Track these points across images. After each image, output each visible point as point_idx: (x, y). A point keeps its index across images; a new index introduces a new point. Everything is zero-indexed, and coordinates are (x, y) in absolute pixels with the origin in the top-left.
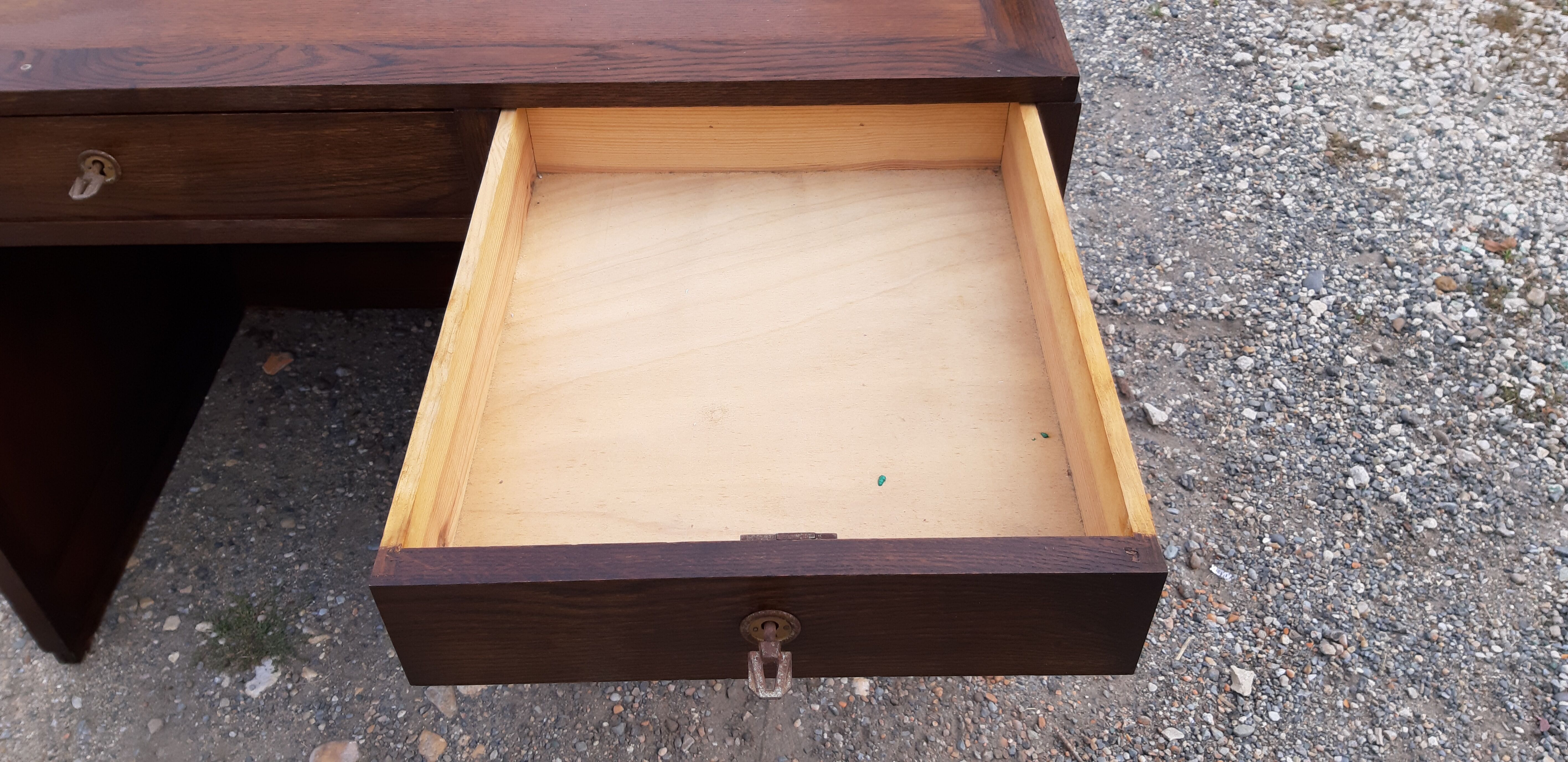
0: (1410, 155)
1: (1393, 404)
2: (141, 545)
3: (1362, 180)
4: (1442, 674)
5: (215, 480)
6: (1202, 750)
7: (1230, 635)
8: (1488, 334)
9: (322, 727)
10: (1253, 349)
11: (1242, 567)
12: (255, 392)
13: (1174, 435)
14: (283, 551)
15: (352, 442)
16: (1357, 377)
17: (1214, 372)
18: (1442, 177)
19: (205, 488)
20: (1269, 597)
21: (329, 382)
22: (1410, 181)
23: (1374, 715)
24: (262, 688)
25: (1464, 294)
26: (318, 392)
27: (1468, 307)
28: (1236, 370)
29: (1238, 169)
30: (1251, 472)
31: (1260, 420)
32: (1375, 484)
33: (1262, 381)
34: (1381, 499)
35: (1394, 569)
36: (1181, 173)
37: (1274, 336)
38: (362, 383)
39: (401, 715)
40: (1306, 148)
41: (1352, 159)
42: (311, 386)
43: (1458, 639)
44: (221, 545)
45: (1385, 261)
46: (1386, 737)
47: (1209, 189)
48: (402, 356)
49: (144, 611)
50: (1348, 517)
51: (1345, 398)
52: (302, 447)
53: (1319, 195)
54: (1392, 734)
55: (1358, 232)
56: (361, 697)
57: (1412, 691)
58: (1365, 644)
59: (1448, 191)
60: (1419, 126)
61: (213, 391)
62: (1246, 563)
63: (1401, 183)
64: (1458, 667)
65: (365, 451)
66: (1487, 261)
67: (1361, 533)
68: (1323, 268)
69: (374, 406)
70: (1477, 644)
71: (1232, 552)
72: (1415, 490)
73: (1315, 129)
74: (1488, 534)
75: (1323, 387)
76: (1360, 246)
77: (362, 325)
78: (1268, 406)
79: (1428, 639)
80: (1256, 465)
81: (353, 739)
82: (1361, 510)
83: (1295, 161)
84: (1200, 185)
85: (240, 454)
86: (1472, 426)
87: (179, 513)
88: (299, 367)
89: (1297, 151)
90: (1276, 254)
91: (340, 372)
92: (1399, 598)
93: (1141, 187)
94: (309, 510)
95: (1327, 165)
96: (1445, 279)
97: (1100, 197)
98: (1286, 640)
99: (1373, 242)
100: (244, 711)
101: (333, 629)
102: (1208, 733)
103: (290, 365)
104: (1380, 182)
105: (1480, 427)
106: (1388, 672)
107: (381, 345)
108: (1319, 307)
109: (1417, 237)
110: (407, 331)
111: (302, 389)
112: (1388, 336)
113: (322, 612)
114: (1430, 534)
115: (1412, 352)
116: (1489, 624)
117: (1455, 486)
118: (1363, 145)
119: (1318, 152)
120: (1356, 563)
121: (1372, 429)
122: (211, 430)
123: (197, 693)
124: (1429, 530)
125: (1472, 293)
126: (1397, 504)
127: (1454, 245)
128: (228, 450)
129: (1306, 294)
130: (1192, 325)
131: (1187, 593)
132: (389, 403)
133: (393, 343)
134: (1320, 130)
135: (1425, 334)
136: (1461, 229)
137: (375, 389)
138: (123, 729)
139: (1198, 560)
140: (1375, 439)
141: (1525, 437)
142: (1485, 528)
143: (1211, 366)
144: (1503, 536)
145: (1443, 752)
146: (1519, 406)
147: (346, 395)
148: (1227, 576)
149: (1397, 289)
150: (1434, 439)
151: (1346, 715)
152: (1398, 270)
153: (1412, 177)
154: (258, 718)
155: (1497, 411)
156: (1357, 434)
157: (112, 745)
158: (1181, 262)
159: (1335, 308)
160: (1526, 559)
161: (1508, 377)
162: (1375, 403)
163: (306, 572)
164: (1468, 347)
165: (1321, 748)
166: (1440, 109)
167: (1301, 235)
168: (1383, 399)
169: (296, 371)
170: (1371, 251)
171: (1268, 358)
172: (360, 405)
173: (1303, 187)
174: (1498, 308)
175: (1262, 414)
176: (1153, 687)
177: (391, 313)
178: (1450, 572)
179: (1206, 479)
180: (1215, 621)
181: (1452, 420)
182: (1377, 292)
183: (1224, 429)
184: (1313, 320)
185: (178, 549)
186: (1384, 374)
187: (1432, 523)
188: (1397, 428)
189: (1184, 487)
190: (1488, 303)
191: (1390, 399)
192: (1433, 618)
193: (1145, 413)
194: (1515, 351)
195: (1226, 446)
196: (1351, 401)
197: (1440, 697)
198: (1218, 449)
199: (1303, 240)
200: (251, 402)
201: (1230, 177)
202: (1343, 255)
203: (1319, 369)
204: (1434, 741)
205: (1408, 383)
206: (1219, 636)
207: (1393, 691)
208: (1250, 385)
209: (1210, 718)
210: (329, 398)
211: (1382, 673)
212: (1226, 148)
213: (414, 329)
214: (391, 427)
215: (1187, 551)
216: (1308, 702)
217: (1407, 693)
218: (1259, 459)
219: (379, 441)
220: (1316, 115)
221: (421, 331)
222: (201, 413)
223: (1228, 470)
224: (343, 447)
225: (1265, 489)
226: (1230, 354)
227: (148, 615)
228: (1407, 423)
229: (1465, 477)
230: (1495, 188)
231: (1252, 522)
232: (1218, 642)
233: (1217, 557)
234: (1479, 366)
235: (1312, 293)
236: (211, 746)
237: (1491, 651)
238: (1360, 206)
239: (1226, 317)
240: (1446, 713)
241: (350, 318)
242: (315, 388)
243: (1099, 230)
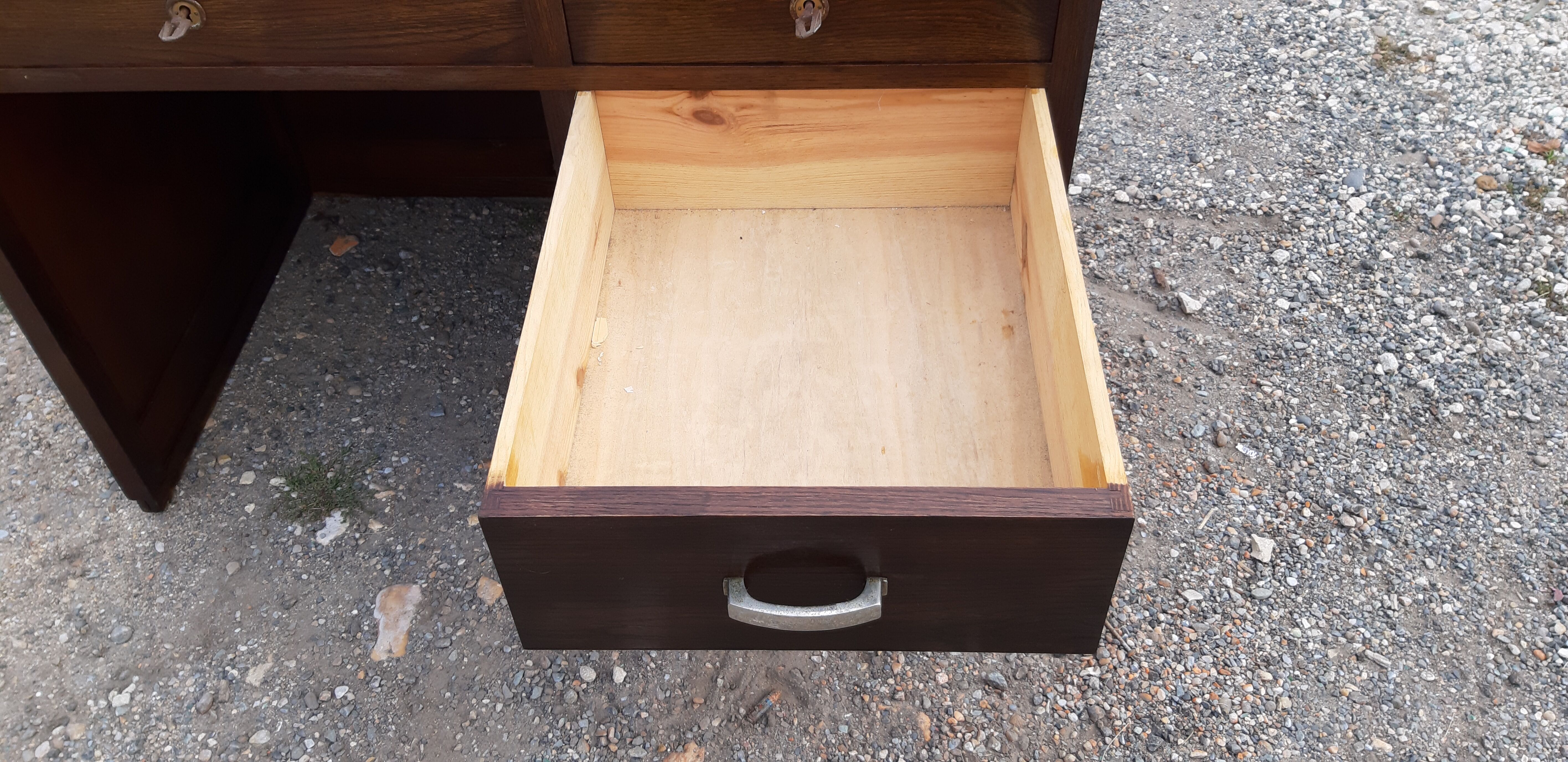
0: (1458, 59)
1: (1426, 297)
2: (218, 408)
3: (1409, 83)
4: (1460, 547)
5: (286, 351)
6: (1219, 610)
7: (1252, 508)
8: (1526, 231)
9: (387, 572)
10: (1289, 243)
11: (1268, 445)
12: (323, 272)
13: (1207, 322)
14: (351, 415)
15: (415, 319)
16: (1392, 271)
17: (1249, 266)
18: (1489, 81)
19: (277, 358)
20: (1292, 474)
21: (392, 264)
22: (1457, 84)
23: (1390, 583)
24: (332, 537)
25: (1504, 193)
26: (382, 273)
27: (1507, 206)
28: (1272, 262)
29: (1284, 71)
30: (1281, 358)
31: (1293, 309)
32: (1404, 370)
33: (1297, 273)
34: (1409, 385)
35: (1418, 449)
36: (1227, 74)
37: (1312, 231)
38: (424, 265)
39: (461, 562)
40: (1354, 51)
41: (1399, 62)
42: (375, 267)
43: (1478, 516)
44: (293, 409)
45: (1428, 161)
46: (1401, 602)
47: (1254, 90)
48: (461, 241)
49: (222, 467)
50: (1375, 401)
51: (1379, 290)
52: (367, 323)
53: (1365, 97)
54: (1407, 600)
55: (1402, 133)
56: (423, 546)
57: (1428, 561)
58: (1385, 518)
59: (1495, 95)
60: (1469, 31)
61: (283, 270)
62: (1271, 442)
63: (1448, 86)
64: (1477, 541)
65: (427, 327)
66: (1529, 162)
67: (1387, 416)
68: (1364, 167)
69: (435, 287)
70: (1496, 520)
71: (1258, 431)
72: (1443, 377)
73: (1364, 33)
74: (1513, 419)
75: (1358, 280)
76: (1403, 146)
77: (423, 212)
78: (1301, 297)
79: (1448, 515)
80: (1287, 351)
81: (416, 583)
82: (1388, 394)
83: (1342, 64)
84: (1245, 87)
85: (310, 328)
86: (1504, 318)
87: (253, 380)
88: (363, 250)
89: (1344, 54)
90: (1318, 153)
91: (402, 255)
92: (1422, 477)
93: (1186, 88)
94: (374, 379)
95: (1374, 68)
96: (1486, 179)
97: (1145, 97)
98: (1307, 512)
99: (1416, 143)
100: (315, 556)
101: (397, 486)
102: (1226, 595)
103: (356, 247)
104: (1427, 85)
105: (1512, 319)
106: (1406, 544)
107: (441, 230)
108: (1358, 204)
109: (1460, 139)
110: (466, 219)
111: (368, 270)
112: (1426, 232)
113: (387, 471)
114: (1456, 418)
115: (1448, 248)
116: (1510, 502)
117: (1483, 374)
118: (1411, 48)
119: (1366, 55)
120: (1381, 443)
121: (1404, 319)
122: (282, 306)
123: (272, 540)
124: (1455, 414)
125: (1512, 192)
126: (1425, 390)
127: (1497, 146)
128: (298, 324)
129: (1345, 192)
130: (1231, 220)
131: (1212, 469)
132: (448, 284)
133: (454, 230)
134: (1369, 33)
135: (1463, 230)
136: (1505, 131)
137: (436, 271)
138: (203, 571)
139: (1224, 438)
140: (1406, 329)
141: (1556, 329)
142: (1511, 413)
143: (1247, 259)
144: (1529, 421)
145: (1456, 618)
146: (1553, 300)
147: (408, 276)
148: (1253, 454)
149: (1437, 188)
150: (1465, 329)
151: (1363, 582)
152: (1439, 170)
153: (1459, 80)
154: (328, 563)
155: (1530, 304)
156: (1389, 323)
157: (193, 585)
158: (1222, 161)
159: (1374, 205)
160: (1550, 443)
161: (1543, 272)
162: (1409, 295)
163: (372, 435)
164: (1506, 244)
165: (1337, 611)
166: (1491, 15)
167: (1345, 135)
168: (1417, 291)
169: (361, 253)
170: (1414, 151)
171: (1304, 251)
172: (422, 285)
173: (1349, 89)
174: (1538, 206)
175: (1294, 305)
176: (1175, 553)
177: (451, 201)
178: (1473, 453)
179: (1236, 364)
180: (1238, 494)
181: (1484, 313)
182: (1418, 190)
183: (1256, 318)
184: (1351, 216)
185: (253, 412)
186: (1419, 269)
187: (1458, 408)
188: (1429, 319)
189: (1214, 371)
190: (1528, 202)
191: (1424, 292)
192: (1455, 496)
193: (1180, 302)
194: (1552, 248)
195: (1258, 333)
196: (1385, 294)
197: (1457, 567)
198: (1250, 337)
199: (1346, 140)
200: (319, 281)
201: (1275, 78)
202: (1386, 155)
203: (1355, 263)
204: (1448, 608)
205: (1443, 277)
206: (1242, 508)
207: (1410, 562)
208: (1285, 277)
209: (1229, 582)
210: (393, 279)
211: (1400, 544)
212: (1272, 51)
213: (473, 216)
214: (451, 306)
215: (1215, 430)
216: (1326, 570)
217: (1424, 562)
218: (1289, 346)
219: (440, 318)
220: (1366, 19)
221: (479, 218)
222: (272, 290)
223: (1258, 356)
224: (406, 323)
225: (1294, 374)
226: (1266, 248)
227: (226, 470)
228: (1439, 314)
229: (1494, 366)
230: (1542, 92)
231: (1279, 404)
232: (1240, 514)
233: (1243, 436)
234: (1515, 261)
235: (1352, 190)
236: (285, 586)
237: (1510, 526)
238: (1405, 107)
239: (1265, 213)
240: (1462, 582)
241: (412, 206)
242: (379, 269)
243: (1143, 129)
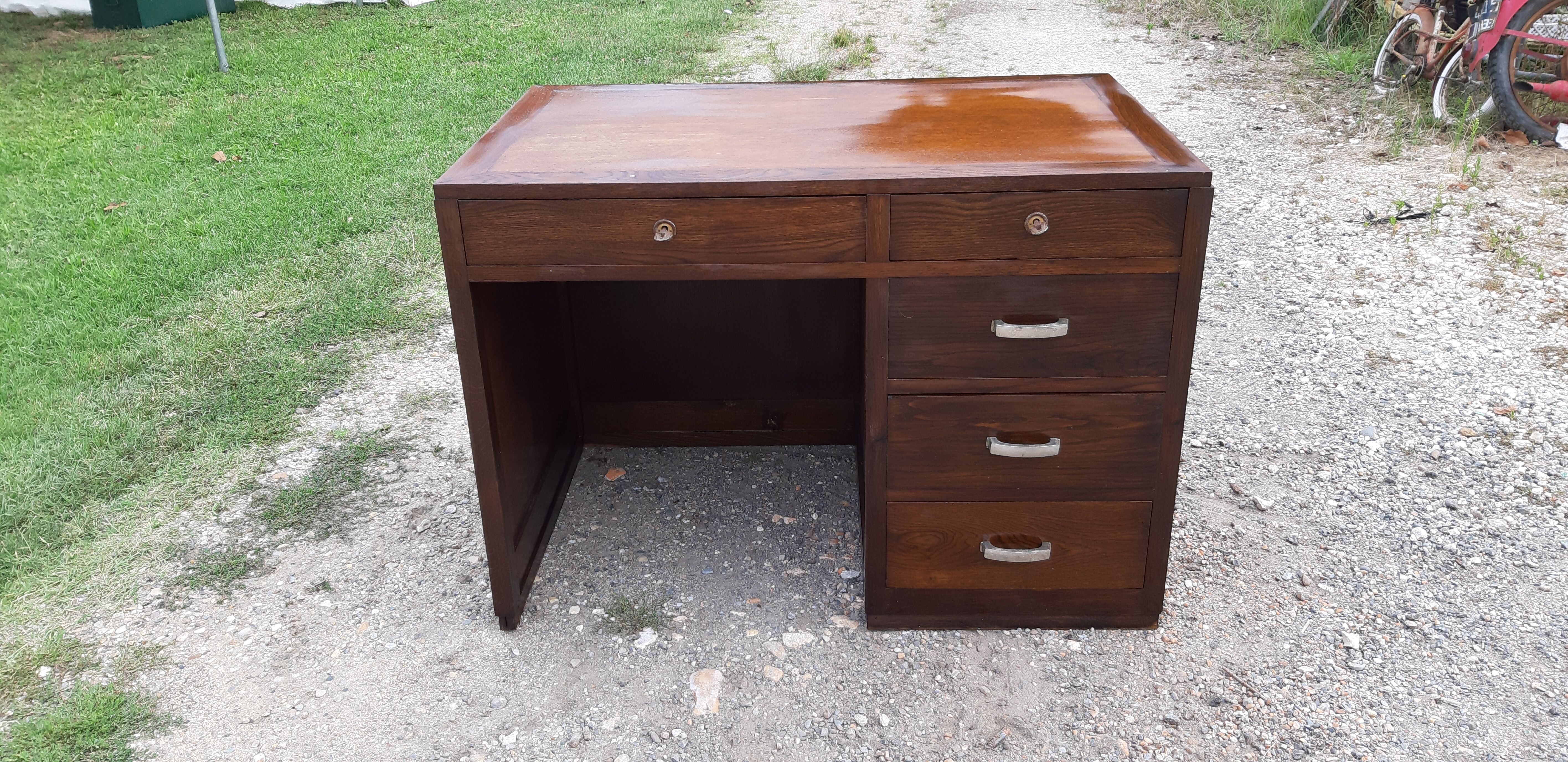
0: (1429, 362)
1: (1438, 499)
2: (541, 570)
3: (1395, 376)
4: (1497, 638)
5: (585, 536)
6: (1328, 677)
7: (1338, 620)
8: (1503, 459)
9: (694, 663)
10: (1329, 468)
11: (1341, 584)
12: (602, 491)
13: (1278, 515)
14: (643, 573)
15: (678, 517)
16: (1409, 484)
17: (1302, 482)
18: (1455, 374)
19: (579, 540)
20: (1363, 600)
21: (654, 485)
22: (1431, 377)
23: (1449, 659)
24: (647, 644)
25: (1482, 437)
26: (647, 491)
27: (1486, 445)
28: (1319, 480)
29: (1300, 371)
30: (1339, 533)
31: (1341, 506)
32: (1431, 539)
33: (1338, 485)
34: (1438, 549)
35: (1453, 584)
36: (1257, 374)
37: (1344, 462)
38: (677, 486)
39: (748, 657)
40: (1349, 359)
41: (1385, 364)
42: (642, 487)
43: (1505, 621)
44: (599, 570)
45: (1420, 421)
46: (1460, 669)
47: (1280, 382)
49: (553, 605)
50: (1414, 557)
51: (1402, 495)
52: (643, 520)
53: (1364, 385)
54: (1465, 669)
55: (1397, 406)
56: (717, 649)
57: (1476, 647)
58: (1438, 622)
59: (1461, 383)
60: (1434, 346)
61: (571, 489)
62: (1343, 582)
63: (1425, 377)
64: (1508, 635)
65: (688, 521)
66: (1496, 419)
67: (1425, 566)
68: (1374, 425)
69: (689, 498)
70: (1519, 623)
71: (1332, 575)
72: (1462, 543)
73: (1355, 349)
74: (1519, 566)
75: (1385, 489)
76: (1400, 413)
77: (669, 456)
78: (1345, 498)
79: (1483, 620)
80: (1342, 530)
81: (717, 669)
82: (1424, 553)
83: (1343, 366)
84: (1273, 380)
85: (599, 523)
86: (1499, 509)
87: (564, 554)
88: (630, 477)
89: (1343, 361)
90: (1337, 418)
91: (660, 479)
92: (1459, 600)
93: (1228, 381)
94: (656, 552)
95: (1367, 368)
96: (1467, 429)
97: (1198, 387)
98: (1379, 620)
99: (1409, 411)
100: (637, 655)
101: (689, 614)
102: (1331, 668)
103: (623, 476)
104: (1409, 377)
105: (1505, 510)
106: (1457, 637)
107: (685, 466)
108: (1374, 445)
109: (1442, 408)
110: (702, 459)
111: (636, 489)
112: (1429, 462)
113: (679, 605)
114: (1477, 567)
115: (1448, 470)
116: (1527, 612)
117: (1491, 541)
118: (1392, 356)
119: (1359, 361)
120: (1425, 581)
121: (1425, 511)
122: (575, 512)
123: (601, 647)
124: (1476, 564)
125: (1488, 437)
126: (1450, 551)
127: (1470, 412)
128: (590, 521)
129: (1363, 440)
130: (1281, 457)
131: (1303, 597)
132: (698, 497)
133: (694, 465)
134: (1358, 348)
135: (1456, 459)
136: (1474, 403)
137: (687, 489)
138: (553, 666)
139: (1307, 580)
140: (1427, 516)
141: (1539, 514)
142: (1516, 563)
143: (1299, 478)
144: (1531, 567)
145: (1503, 678)
146: (1533, 497)
147: (667, 492)
148: (1331, 589)
149: (1431, 437)
150: (1472, 516)
151: (1430, 660)
152: (1430, 426)
153: (1432, 374)
154: (647, 659)
155: (1516, 501)
156: (1414, 512)
157: (547, 674)
158: (1266, 423)
159: (1387, 446)
160: (1549, 578)
161: (1522, 482)
162: (1425, 498)
163: (662, 585)
164: (1490, 467)
165: (1415, 677)
166: (1449, 336)
167: (1354, 408)
168: (1431, 496)
169: (629, 479)
170: (1409, 416)
171: (1341, 473)
172: (678, 498)
173: (1351, 381)
174: (1509, 445)
175: (1340, 503)
176: (1287, 646)
177: (688, 449)
178: (1493, 585)
179: (1306, 538)
180: (1326, 612)
181: (1483, 507)
182: (1417, 438)
183: (1314, 512)
184: (1371, 453)
185: (568, 572)
186: (1429, 483)
187: (1477, 560)
188: (1444, 510)
189: (1291, 542)
190: (1501, 443)
191: (1436, 496)
192: (1486, 610)
193: (1255, 503)
194: (1525, 468)
195: (1318, 520)
196: (1407, 497)
197: (1497, 650)
198: (1313, 523)
199: (1356, 410)
200: (600, 496)
201: (1294, 375)
202: (1388, 418)
203: (1381, 479)
204: (1495, 673)
205: (1448, 488)
206: (1330, 620)
207: (1462, 647)
208: (1330, 488)
209: (1331, 661)
210: (655, 494)
211: (1452, 637)
212: (1288, 359)
213: (707, 458)
214: (703, 509)
215: (1299, 576)
216: (1401, 653)
217: (1472, 648)
218: (1343, 526)
219: (696, 517)
220: (1354, 340)
221: (712, 459)
223: (1322, 533)
224: (672, 520)
225: (1350, 543)
226: (1312, 472)
227: (556, 607)
228: (1451, 508)
229: (1498, 536)
230: (1497, 380)
231: (1344, 561)
232: (1331, 623)
233: (1321, 579)
234: (1499, 476)
235: (1368, 438)
236: (618, 673)
237: (1530, 625)
238: (1396, 390)
239: (1306, 452)
240: (1504, 658)
241: (659, 452)
242: (644, 488)
243: (1202, 406)
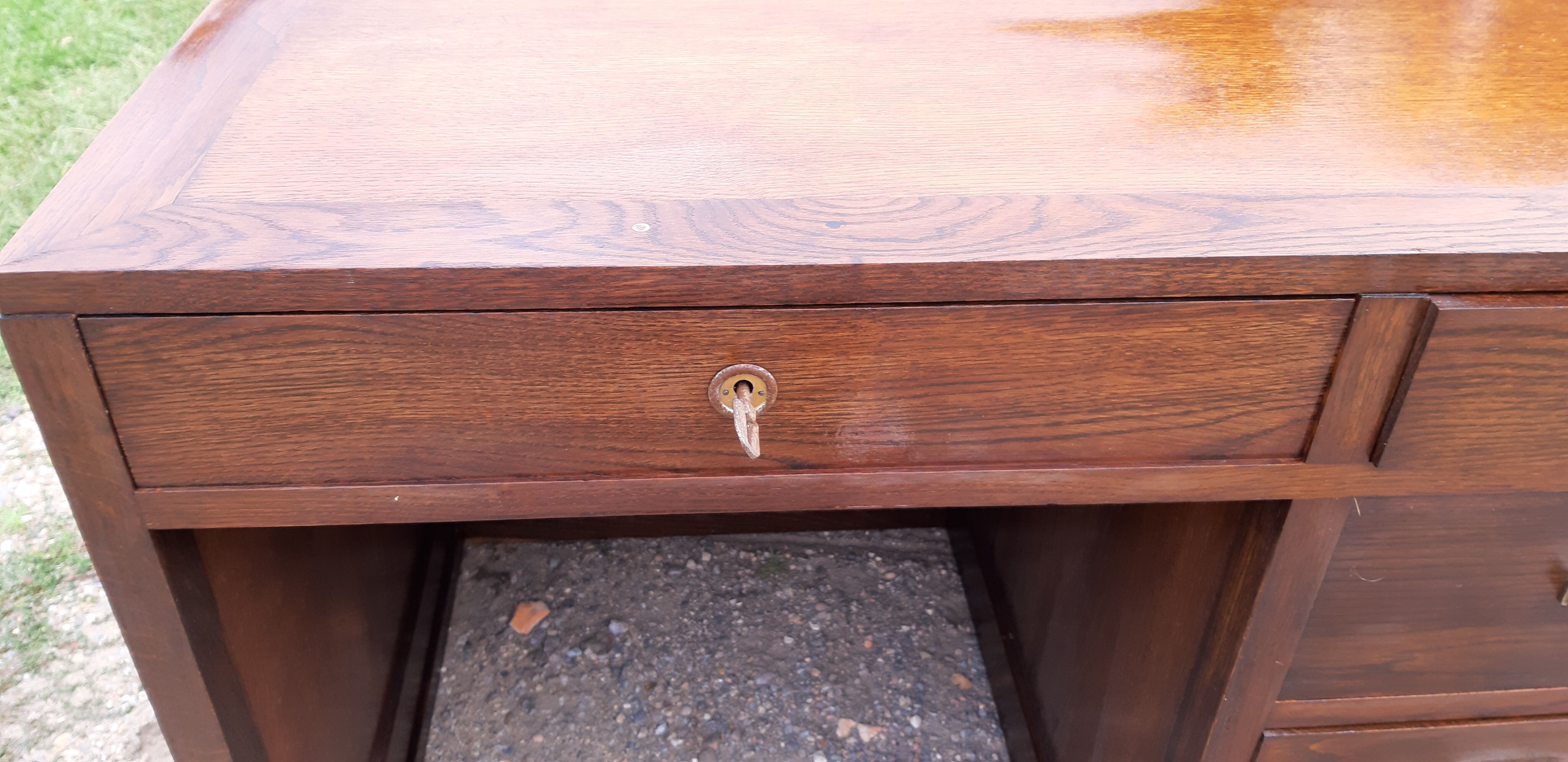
12: (507, 660)
15: (661, 730)
21: (608, 645)
26: (594, 657)
38: (646, 641)
42: (583, 650)
48: (685, 603)
52: (593, 739)
65: (680, 741)
69: (674, 676)
77: (622, 561)
91: (613, 627)
103: (546, 619)
107: (654, 587)
110: (683, 567)
111: (572, 654)
122: (461, 718)
128: (491, 746)
132: (690, 669)
133: (670, 585)
137: (667, 650)
147: (631, 661)
169: (555, 628)
172: (654, 674)
177: (654, 543)
200: (505, 674)
210: (610, 665)
213: (691, 565)
214: (702, 706)
219: (694, 727)
221: (700, 567)
222: (441, 691)
224: (648, 737)
241: (604, 552)
242: (588, 652)
